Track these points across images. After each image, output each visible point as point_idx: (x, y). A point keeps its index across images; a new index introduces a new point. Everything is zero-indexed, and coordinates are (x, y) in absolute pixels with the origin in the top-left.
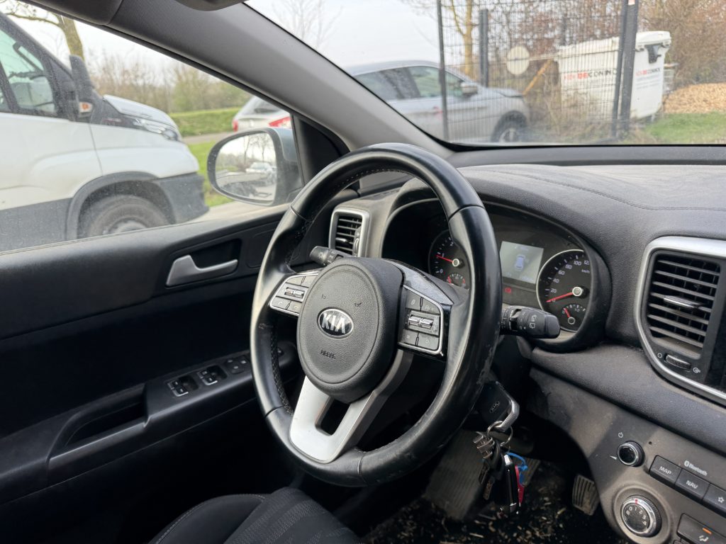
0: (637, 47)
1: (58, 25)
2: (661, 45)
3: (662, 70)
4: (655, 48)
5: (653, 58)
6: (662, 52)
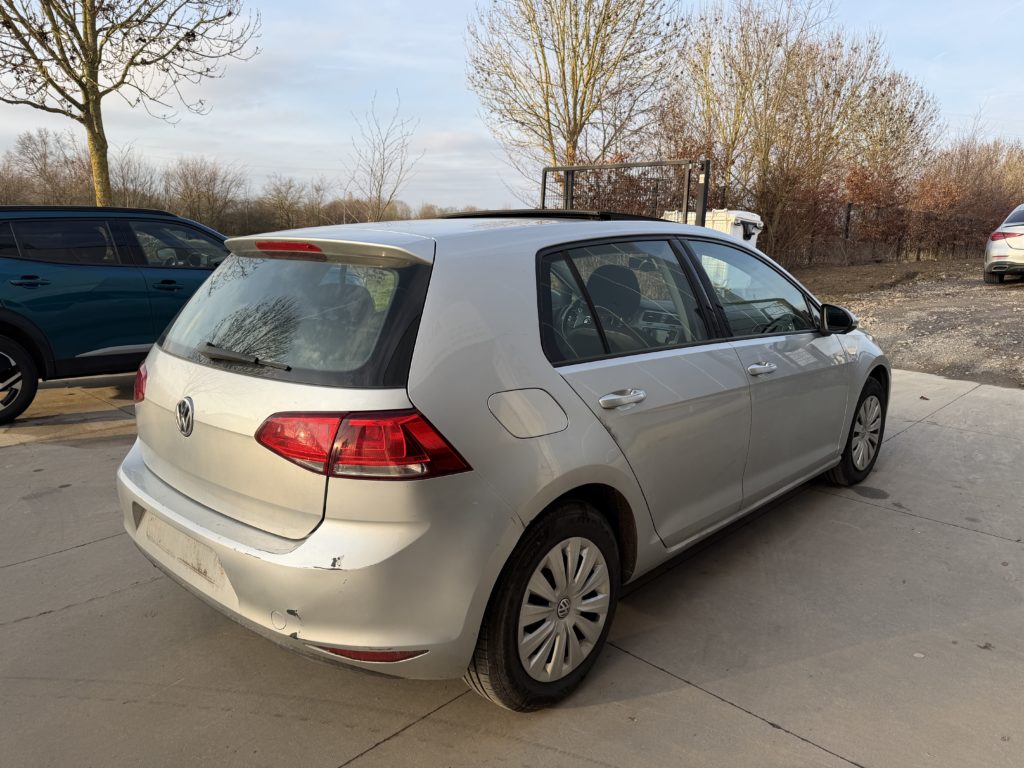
2: (754, 226)
4: (750, 226)
6: (756, 232)
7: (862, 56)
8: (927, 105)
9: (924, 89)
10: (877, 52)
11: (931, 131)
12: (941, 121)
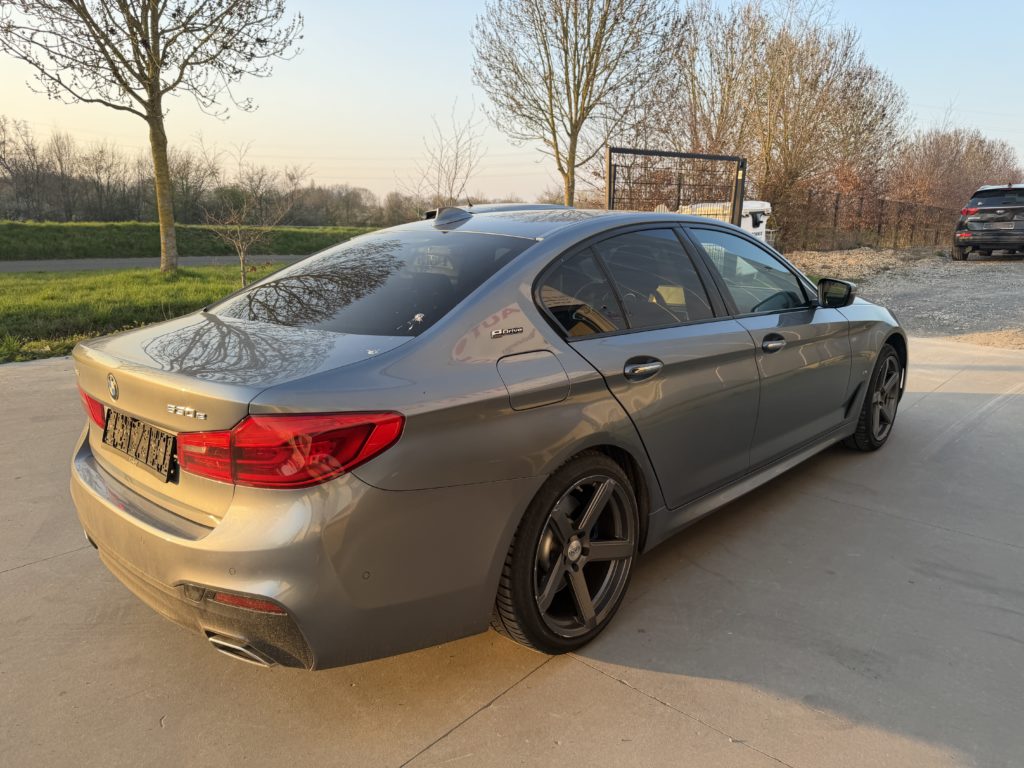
0: (743, 214)
1: (145, 118)
2: (763, 213)
3: (764, 234)
4: (759, 215)
5: (756, 224)
6: (764, 219)
7: (838, 52)
8: (896, 99)
9: (894, 83)
10: (852, 49)
11: (900, 122)
12: (909, 113)
